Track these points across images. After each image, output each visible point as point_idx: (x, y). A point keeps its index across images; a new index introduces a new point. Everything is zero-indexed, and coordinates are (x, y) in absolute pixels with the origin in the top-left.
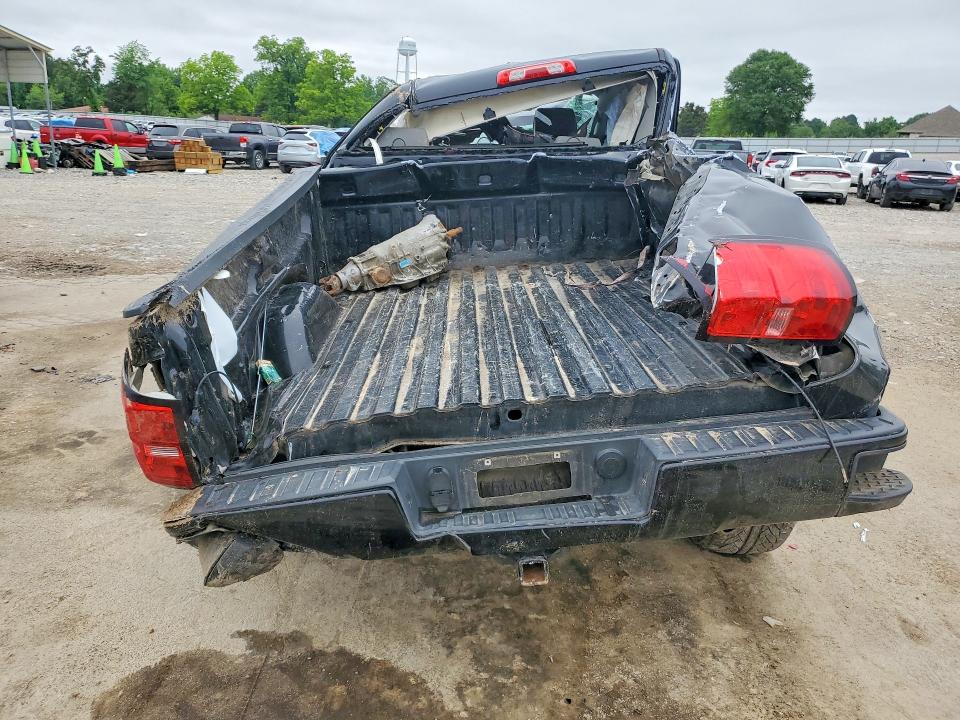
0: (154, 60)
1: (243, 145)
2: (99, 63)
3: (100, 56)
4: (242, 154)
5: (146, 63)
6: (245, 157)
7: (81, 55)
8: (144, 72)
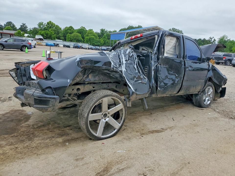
0: (229, 39)
1: (224, 59)
2: (215, 40)
3: (215, 39)
4: (223, 61)
5: (226, 40)
6: (224, 62)
7: (211, 39)
8: (225, 42)
